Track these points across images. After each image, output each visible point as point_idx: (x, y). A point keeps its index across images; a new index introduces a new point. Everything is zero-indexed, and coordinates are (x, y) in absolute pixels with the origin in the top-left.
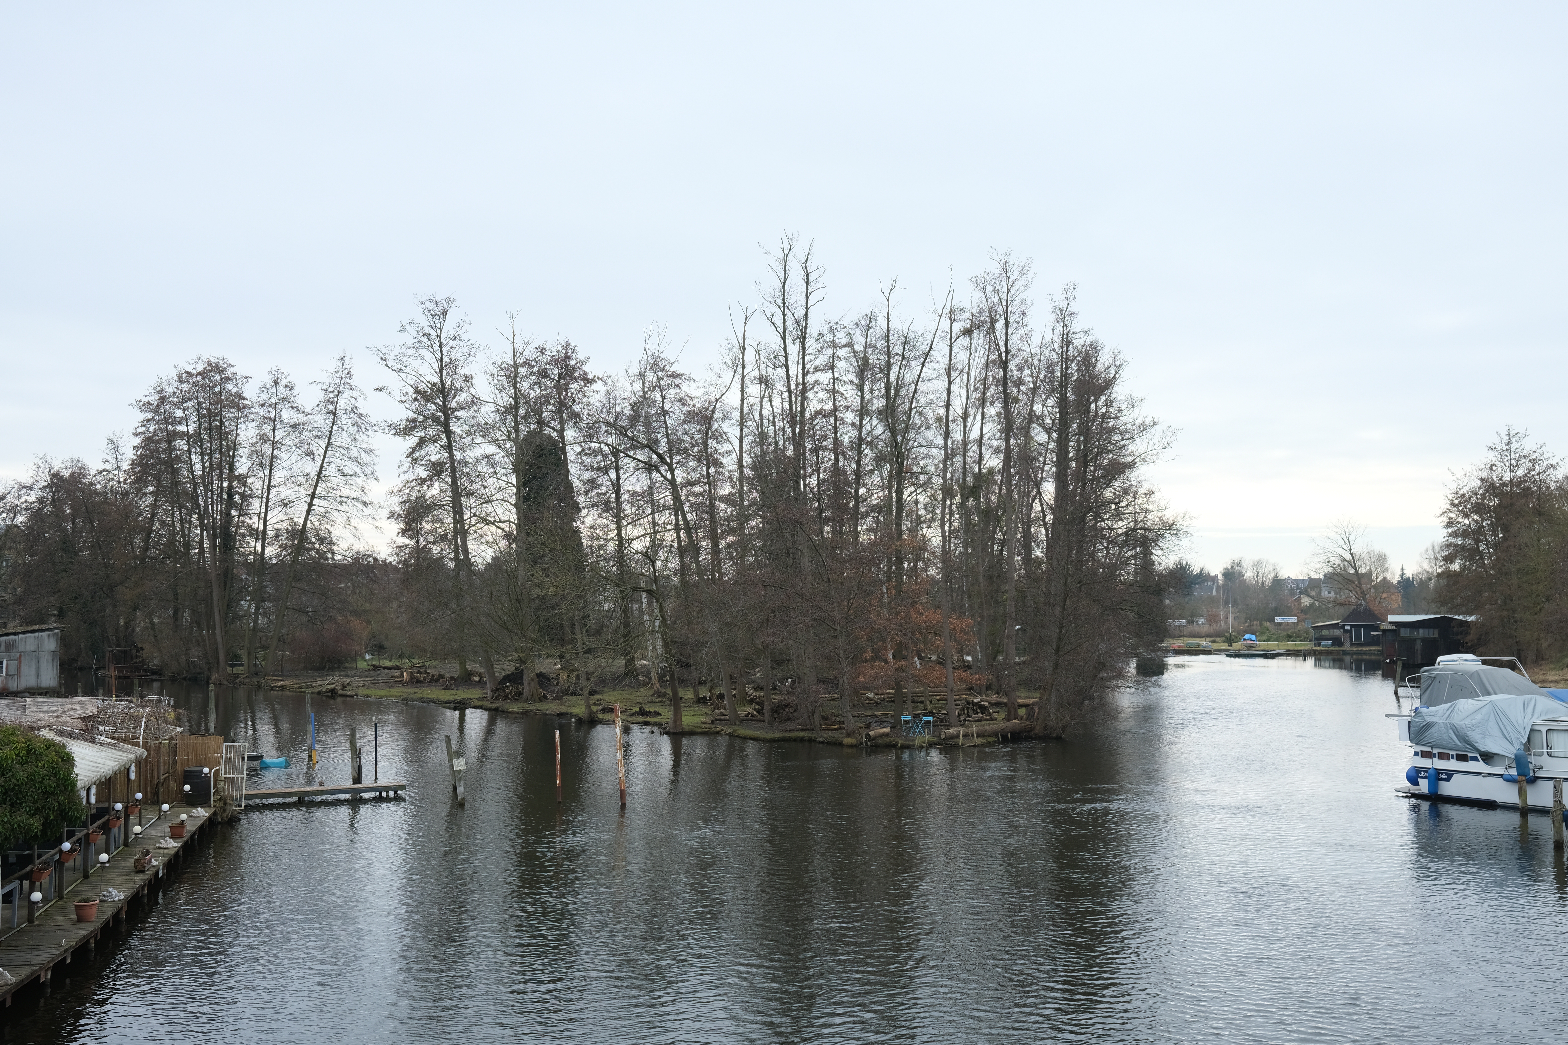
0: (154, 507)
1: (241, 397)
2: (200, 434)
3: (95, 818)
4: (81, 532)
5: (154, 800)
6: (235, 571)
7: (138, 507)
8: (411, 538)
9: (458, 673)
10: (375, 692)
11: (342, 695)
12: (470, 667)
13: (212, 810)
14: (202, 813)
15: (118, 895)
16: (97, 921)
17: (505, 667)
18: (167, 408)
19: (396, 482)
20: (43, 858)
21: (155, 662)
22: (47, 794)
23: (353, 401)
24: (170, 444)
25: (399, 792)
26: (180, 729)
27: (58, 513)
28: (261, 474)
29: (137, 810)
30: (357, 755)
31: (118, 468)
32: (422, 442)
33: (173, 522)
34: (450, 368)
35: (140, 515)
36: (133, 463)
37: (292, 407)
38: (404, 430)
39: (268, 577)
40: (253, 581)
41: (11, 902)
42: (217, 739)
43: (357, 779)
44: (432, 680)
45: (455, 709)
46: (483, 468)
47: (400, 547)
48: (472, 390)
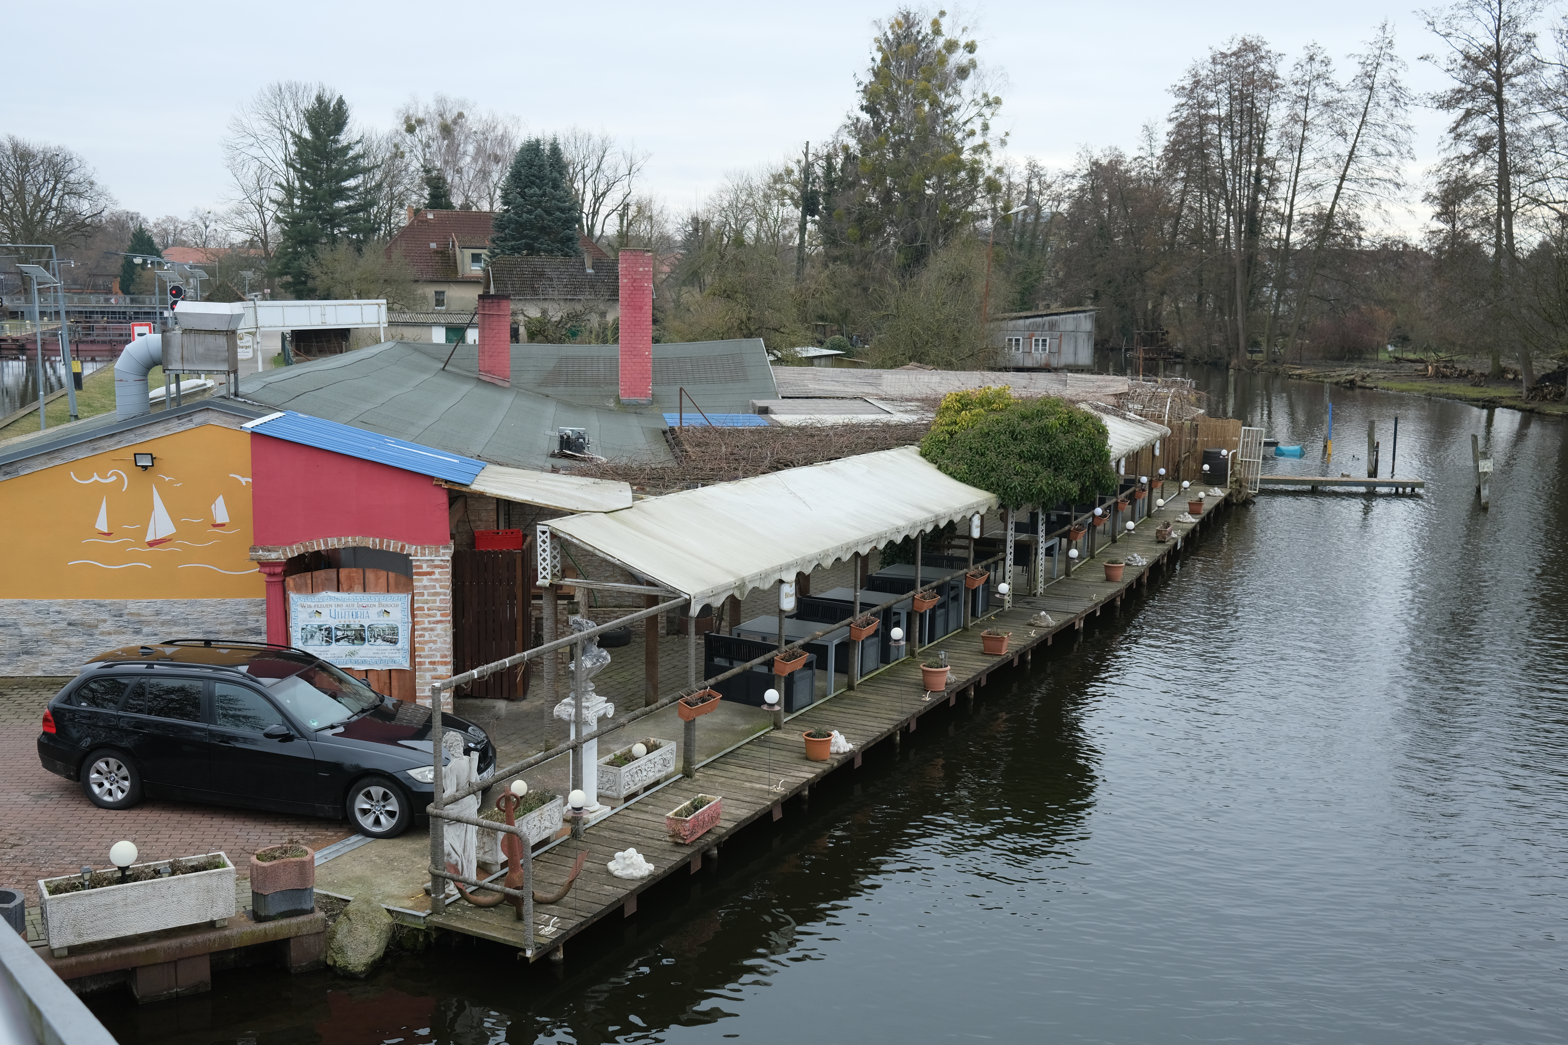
0: (1184, 192)
1: (1274, 76)
2: (1231, 116)
3: (1123, 488)
4: (1116, 219)
5: (1175, 476)
6: (1259, 258)
7: (1169, 193)
8: (1446, 222)
9: (1490, 370)
10: (1396, 386)
11: (1360, 387)
12: (1503, 364)
13: (1228, 491)
14: (1218, 493)
15: (1141, 560)
16: (1123, 582)
17: (1545, 365)
18: (1200, 91)
19: (1436, 160)
20: (1079, 520)
21: (1179, 345)
22: (1085, 462)
23: (1393, 73)
24: (1201, 128)
25: (1416, 490)
26: (1202, 411)
27: (1097, 201)
28: (1290, 156)
29: (1160, 484)
30: (1374, 448)
31: (1152, 154)
32: (1468, 114)
33: (1201, 207)
34: (1509, 27)
35: (1170, 201)
36: (1166, 149)
37: (1327, 84)
38: (1449, 102)
39: (1291, 263)
40: (1276, 268)
41: (1052, 555)
42: (1234, 423)
43: (1373, 473)
44: (1460, 376)
45: (1483, 407)
46: (1539, 141)
47: (1433, 232)
48: (1534, 52)
